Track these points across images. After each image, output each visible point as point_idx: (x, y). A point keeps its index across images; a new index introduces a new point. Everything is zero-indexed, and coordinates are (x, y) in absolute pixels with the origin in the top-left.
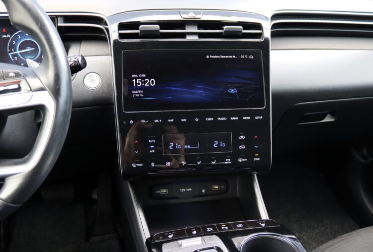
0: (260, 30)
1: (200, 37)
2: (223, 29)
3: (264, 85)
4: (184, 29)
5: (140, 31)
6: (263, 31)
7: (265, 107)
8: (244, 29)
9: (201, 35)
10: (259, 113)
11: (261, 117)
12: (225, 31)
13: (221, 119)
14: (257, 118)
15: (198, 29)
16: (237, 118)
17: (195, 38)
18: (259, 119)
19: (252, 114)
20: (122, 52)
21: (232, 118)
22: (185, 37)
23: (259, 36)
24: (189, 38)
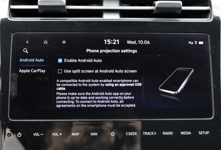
0: (207, 6)
1: (122, 16)
2: (154, 5)
3: (212, 85)
4: (102, 5)
5: (39, 6)
6: (211, 7)
7: (213, 117)
8: (184, 5)
9: (123, 13)
10: (204, 126)
11: (208, 132)
12: (157, 8)
13: (149, 134)
14: (201, 133)
15: (120, 5)
16: (171, 133)
17: (116, 17)
18: (204, 135)
19: (194, 127)
20: (13, 35)
21: (164, 133)
22: (101, 16)
23: (205, 14)
24: (107, 17)
